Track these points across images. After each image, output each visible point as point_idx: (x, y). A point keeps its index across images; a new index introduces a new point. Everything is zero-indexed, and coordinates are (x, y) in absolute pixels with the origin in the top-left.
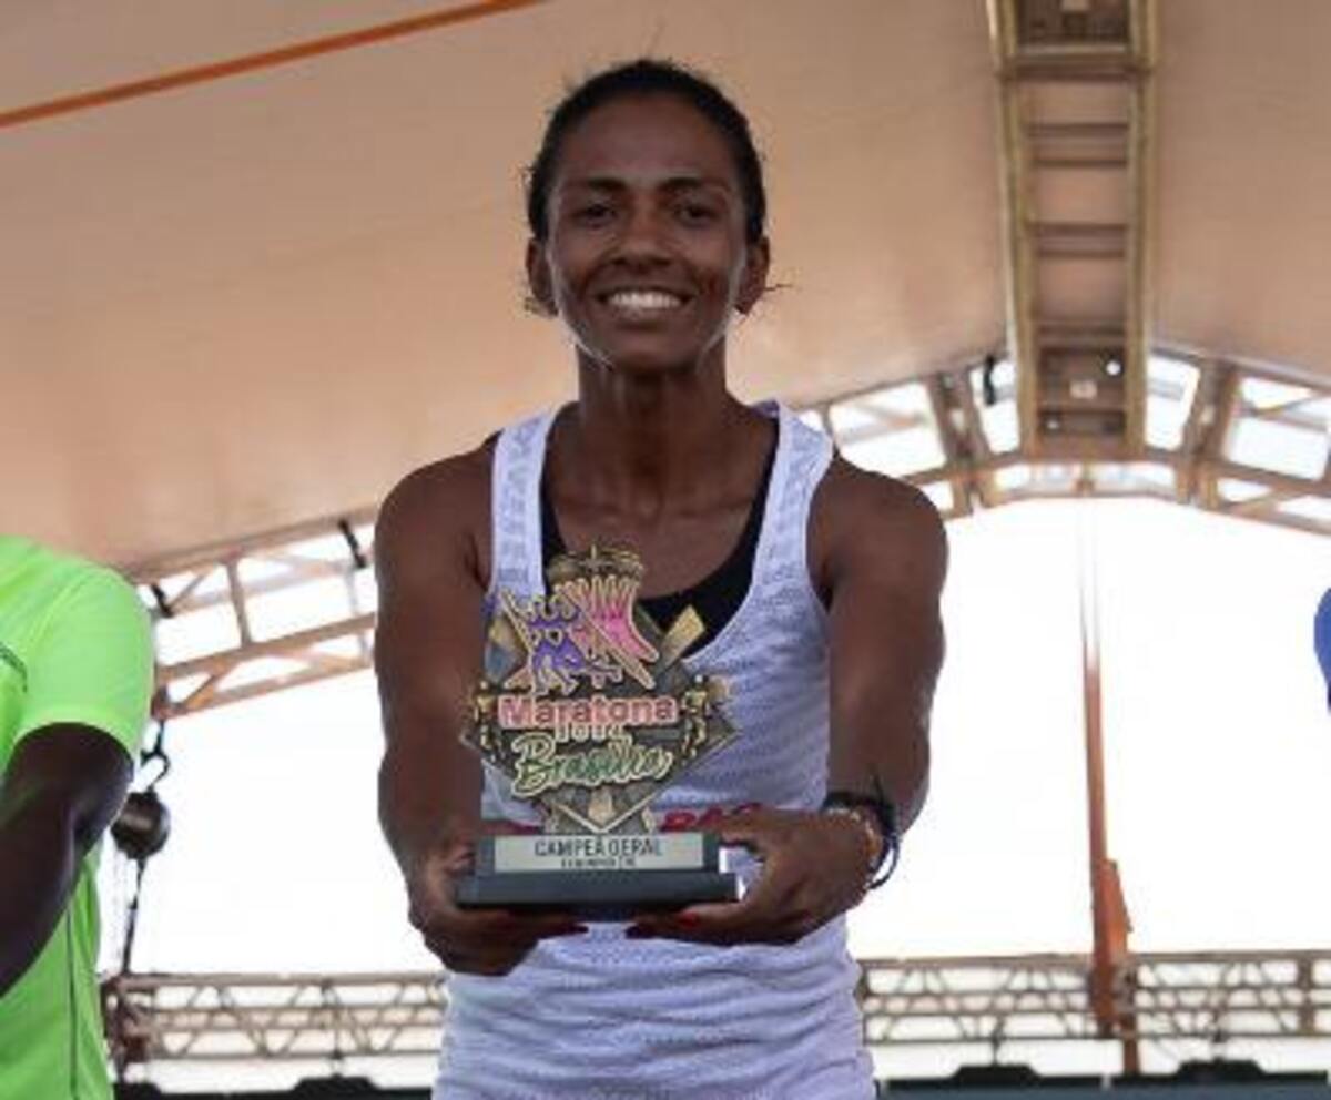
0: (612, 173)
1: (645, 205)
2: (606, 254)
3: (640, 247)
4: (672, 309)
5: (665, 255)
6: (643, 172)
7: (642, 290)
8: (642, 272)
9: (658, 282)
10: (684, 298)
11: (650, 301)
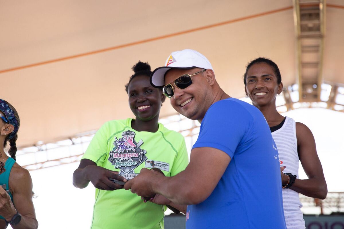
0: (254, 75)
1: (260, 80)
2: (254, 88)
3: (259, 86)
4: (265, 95)
5: (263, 87)
6: (259, 75)
7: (260, 92)
8: (260, 90)
9: (262, 91)
10: (267, 93)
11: (261, 94)
